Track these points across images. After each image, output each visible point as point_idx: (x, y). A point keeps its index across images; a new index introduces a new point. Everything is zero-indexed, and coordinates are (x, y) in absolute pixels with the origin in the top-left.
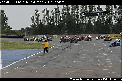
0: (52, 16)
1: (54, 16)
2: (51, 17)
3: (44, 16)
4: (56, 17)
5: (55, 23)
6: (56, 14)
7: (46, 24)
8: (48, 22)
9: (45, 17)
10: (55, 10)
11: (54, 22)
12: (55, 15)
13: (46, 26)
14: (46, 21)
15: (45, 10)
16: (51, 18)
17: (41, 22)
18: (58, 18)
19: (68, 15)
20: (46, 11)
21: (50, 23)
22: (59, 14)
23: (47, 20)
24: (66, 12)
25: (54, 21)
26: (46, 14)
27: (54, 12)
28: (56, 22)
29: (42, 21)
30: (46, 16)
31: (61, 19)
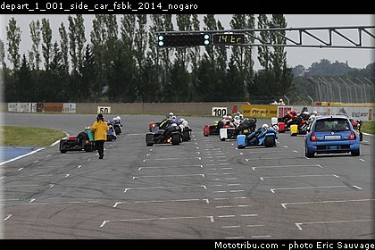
0: (59, 44)
1: (65, 41)
2: (56, 45)
3: (36, 41)
4: (73, 47)
5: (71, 65)
6: (72, 36)
7: (42, 67)
8: (48, 62)
9: (37, 45)
10: (71, 23)
11: (67, 63)
12: (69, 40)
13: (41, 74)
14: (42, 57)
15: (38, 24)
16: (56, 50)
17: (24, 60)
18: (80, 49)
19: (112, 40)
20: (41, 25)
21: (54, 66)
22: (83, 36)
23: (44, 56)
24: (104, 31)
25: (66, 58)
26: (41, 35)
27: (68, 31)
28: (74, 60)
29: (28, 59)
30: (42, 41)
31: (87, 53)
